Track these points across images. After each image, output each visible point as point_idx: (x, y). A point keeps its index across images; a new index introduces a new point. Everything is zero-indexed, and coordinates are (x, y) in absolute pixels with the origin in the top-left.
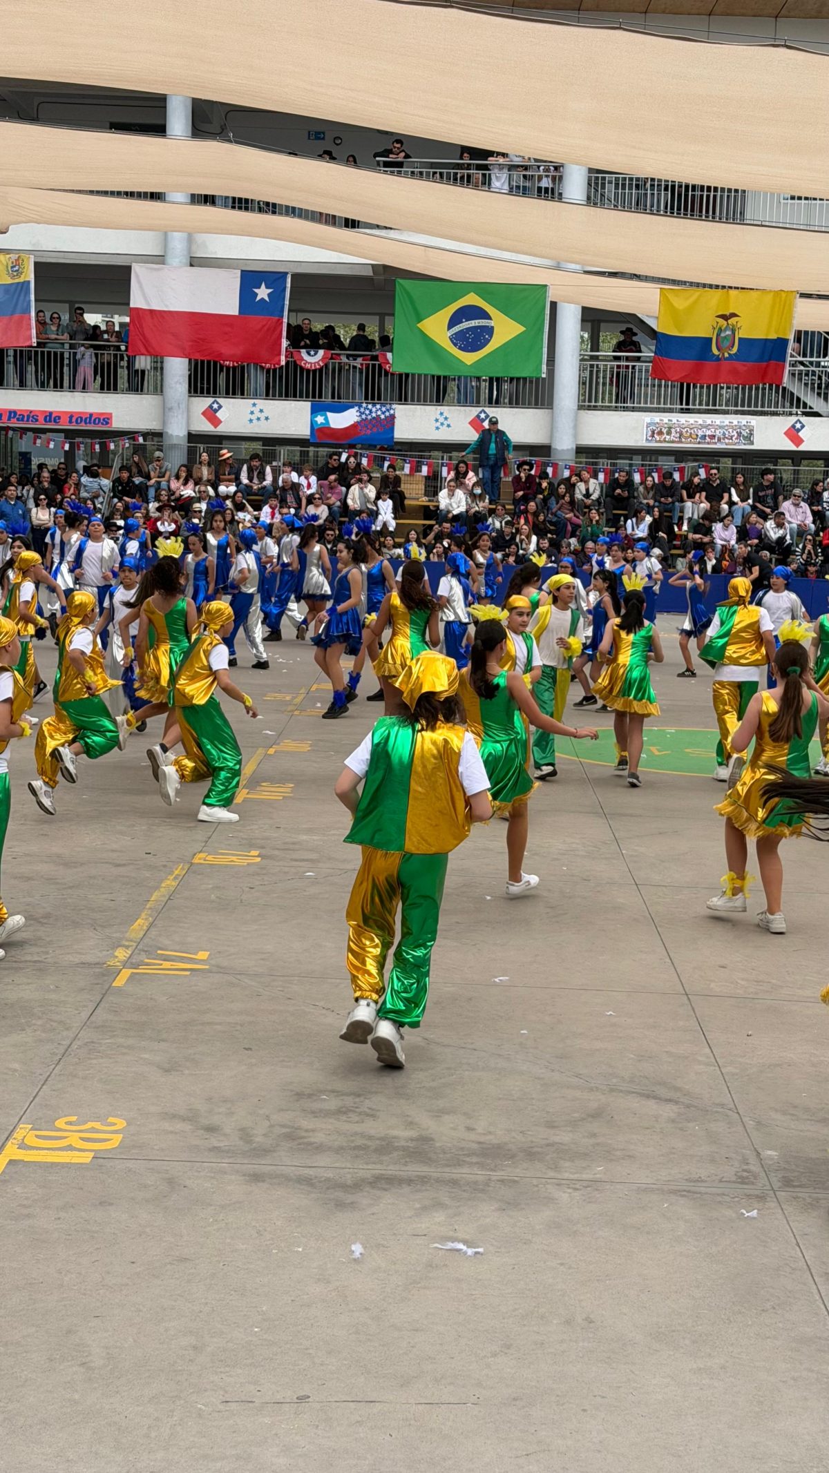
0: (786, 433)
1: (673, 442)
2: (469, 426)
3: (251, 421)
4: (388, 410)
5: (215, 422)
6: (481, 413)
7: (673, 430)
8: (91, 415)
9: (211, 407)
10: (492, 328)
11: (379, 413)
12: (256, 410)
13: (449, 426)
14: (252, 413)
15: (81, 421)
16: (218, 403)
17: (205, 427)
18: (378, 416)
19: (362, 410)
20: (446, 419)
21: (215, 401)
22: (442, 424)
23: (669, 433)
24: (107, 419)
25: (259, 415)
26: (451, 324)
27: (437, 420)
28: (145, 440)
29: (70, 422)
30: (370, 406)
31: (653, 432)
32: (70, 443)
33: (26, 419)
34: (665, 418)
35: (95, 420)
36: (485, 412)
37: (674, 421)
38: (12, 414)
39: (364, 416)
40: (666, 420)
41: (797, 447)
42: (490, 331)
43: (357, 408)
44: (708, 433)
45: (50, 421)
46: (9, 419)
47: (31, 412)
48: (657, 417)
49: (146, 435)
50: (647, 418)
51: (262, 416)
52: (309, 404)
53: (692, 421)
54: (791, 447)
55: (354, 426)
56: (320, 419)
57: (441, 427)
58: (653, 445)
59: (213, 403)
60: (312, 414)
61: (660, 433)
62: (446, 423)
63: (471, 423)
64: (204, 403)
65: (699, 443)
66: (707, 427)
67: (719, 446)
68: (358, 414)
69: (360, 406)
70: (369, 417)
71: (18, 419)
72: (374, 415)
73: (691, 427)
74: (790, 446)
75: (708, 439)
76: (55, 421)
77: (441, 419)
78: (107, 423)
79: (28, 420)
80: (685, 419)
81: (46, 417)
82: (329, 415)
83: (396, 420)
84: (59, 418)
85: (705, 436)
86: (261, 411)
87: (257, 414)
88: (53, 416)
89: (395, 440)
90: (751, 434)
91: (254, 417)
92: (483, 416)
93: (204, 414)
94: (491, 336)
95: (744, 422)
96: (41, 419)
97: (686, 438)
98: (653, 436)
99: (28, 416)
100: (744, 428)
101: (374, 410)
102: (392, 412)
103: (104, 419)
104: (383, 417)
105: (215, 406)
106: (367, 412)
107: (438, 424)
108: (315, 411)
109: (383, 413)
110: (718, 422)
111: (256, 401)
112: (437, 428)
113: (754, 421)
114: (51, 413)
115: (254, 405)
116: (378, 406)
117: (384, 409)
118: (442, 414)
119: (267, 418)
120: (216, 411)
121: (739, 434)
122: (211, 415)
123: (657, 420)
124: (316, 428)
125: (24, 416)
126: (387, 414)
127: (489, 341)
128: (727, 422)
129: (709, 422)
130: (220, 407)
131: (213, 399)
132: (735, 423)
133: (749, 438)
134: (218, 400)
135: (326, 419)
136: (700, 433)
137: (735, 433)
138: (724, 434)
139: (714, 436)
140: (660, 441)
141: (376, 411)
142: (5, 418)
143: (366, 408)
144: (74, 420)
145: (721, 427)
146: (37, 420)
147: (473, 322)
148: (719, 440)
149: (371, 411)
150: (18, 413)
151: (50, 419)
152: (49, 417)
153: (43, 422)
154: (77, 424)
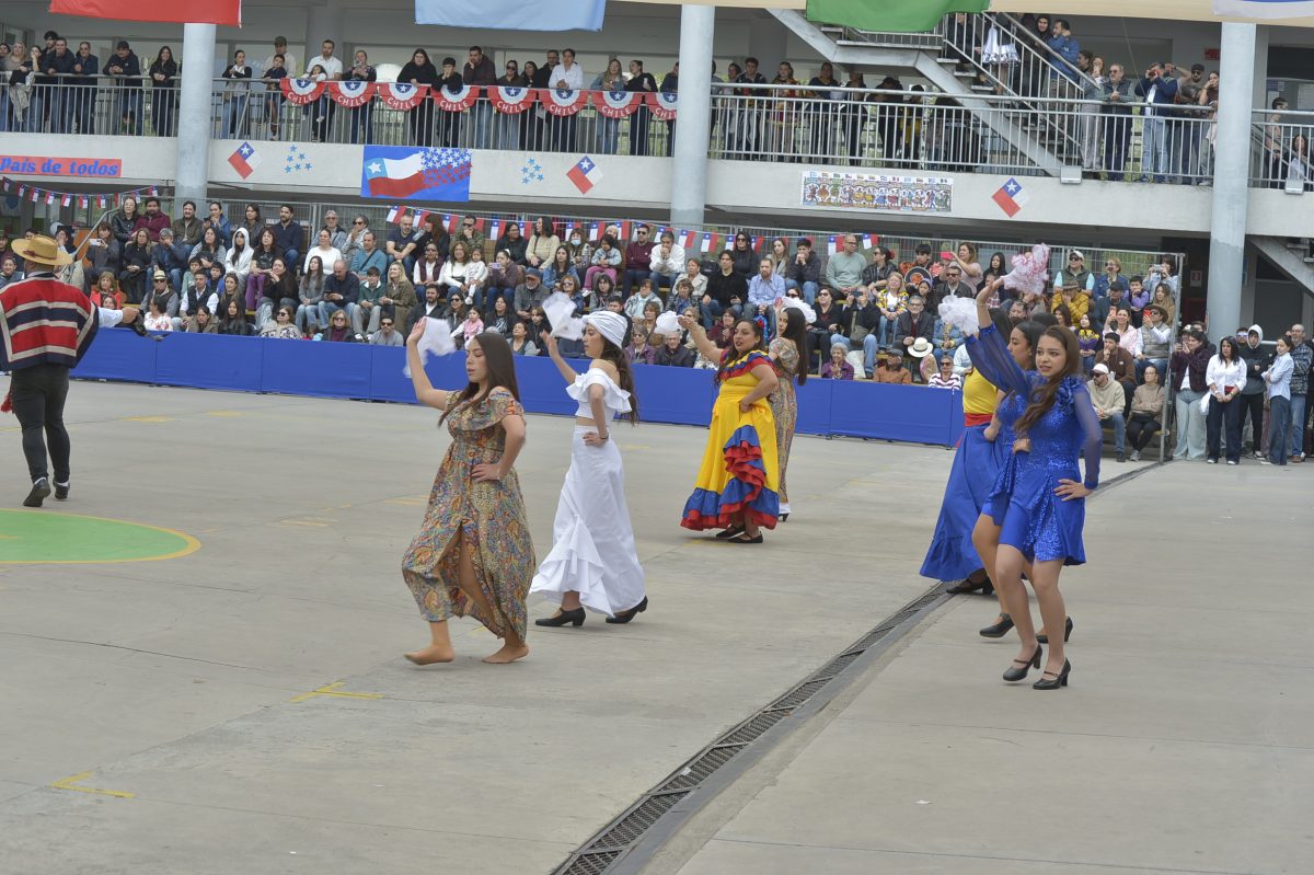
0: (994, 197)
1: (841, 204)
2: (568, 179)
3: (288, 169)
4: (462, 156)
5: (244, 170)
6: (583, 161)
7: (840, 189)
8: (97, 162)
9: (240, 151)
11: (450, 159)
12: (295, 155)
13: (540, 177)
14: (290, 159)
15: (85, 169)
16: (248, 146)
17: (231, 176)
18: (449, 165)
19: (429, 156)
20: (537, 168)
21: (246, 143)
22: (532, 175)
23: (835, 193)
24: (113, 167)
25: (299, 162)
27: (525, 170)
28: (159, 194)
29: (72, 171)
30: (439, 151)
31: (814, 191)
32: (72, 198)
33: (20, 168)
34: (830, 172)
35: (100, 169)
36: (589, 161)
37: (843, 176)
38: (5, 160)
39: (431, 164)
40: (831, 175)
41: (1011, 216)
43: (422, 153)
44: (889, 193)
45: (49, 170)
47: (28, 158)
48: (818, 171)
49: (160, 189)
50: (806, 171)
51: (303, 163)
52: (362, 146)
53: (866, 177)
54: (1003, 216)
55: (418, 177)
56: (374, 168)
57: (530, 179)
58: (815, 208)
59: (243, 146)
60: (365, 159)
61: (823, 192)
62: (537, 173)
63: (571, 174)
64: (232, 145)
65: (876, 207)
66: (888, 185)
67: (903, 211)
68: (424, 161)
69: (426, 151)
70: (438, 165)
71: (12, 169)
72: (444, 162)
73: (865, 184)
74: (1000, 215)
75: (888, 202)
76: (54, 170)
77: (531, 169)
78: (115, 173)
79: (23, 170)
80: (854, 173)
81: (43, 166)
82: (386, 160)
83: (472, 169)
84: (60, 166)
85: (885, 198)
86: (302, 156)
87: (297, 161)
88: (53, 164)
89: (471, 198)
90: (948, 197)
91: (292, 165)
92: (586, 165)
93: (231, 160)
95: (938, 181)
96: (38, 167)
97: (859, 200)
98: (813, 196)
99: (24, 165)
100: (938, 188)
101: (444, 155)
102: (467, 158)
103: (111, 168)
104: (455, 165)
105: (245, 150)
106: (435, 158)
107: (527, 175)
108: (368, 157)
109: (456, 160)
110: (902, 180)
111: (295, 144)
112: (526, 181)
113: (951, 178)
114: (50, 160)
115: (293, 149)
116: (450, 150)
117: (456, 155)
118: (532, 161)
119: (308, 166)
120: (246, 157)
121: (931, 196)
122: (239, 162)
123: (819, 174)
124: (369, 178)
125: (18, 168)
126: (461, 161)
128: (914, 180)
129: (890, 179)
130: (251, 151)
131: (242, 142)
132: (926, 180)
133: (945, 202)
134: (249, 142)
135: (383, 167)
136: (877, 194)
137: (925, 194)
138: (910, 195)
139: (897, 198)
140: (823, 203)
141: (447, 157)
143: (434, 154)
144: (76, 170)
145: (904, 186)
146: (34, 169)
148: (903, 203)
149: (440, 157)
150: (13, 161)
151: (49, 168)
152: (48, 165)
153: (41, 172)
154: (80, 173)
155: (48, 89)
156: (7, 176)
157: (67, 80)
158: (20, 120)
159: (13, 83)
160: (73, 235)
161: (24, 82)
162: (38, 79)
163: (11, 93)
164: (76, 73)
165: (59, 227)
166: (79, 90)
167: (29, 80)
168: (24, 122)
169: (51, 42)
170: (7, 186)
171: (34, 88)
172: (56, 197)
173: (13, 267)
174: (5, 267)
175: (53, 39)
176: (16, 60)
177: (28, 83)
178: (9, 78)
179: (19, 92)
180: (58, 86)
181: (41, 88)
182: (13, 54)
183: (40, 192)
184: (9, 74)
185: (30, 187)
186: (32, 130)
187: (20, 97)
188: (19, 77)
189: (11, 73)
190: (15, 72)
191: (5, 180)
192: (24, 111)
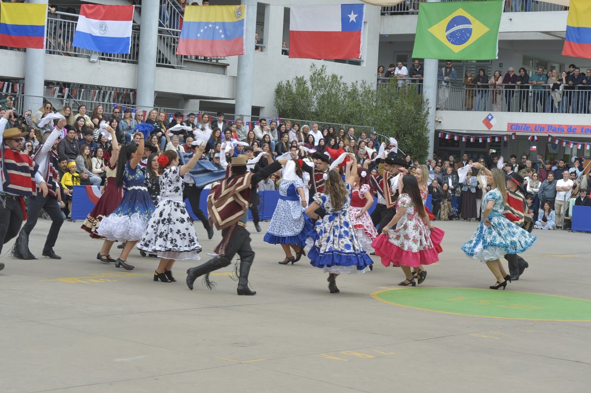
10: (471, 29)
15: (588, 130)
26: (448, 28)
29: (582, 132)
32: (582, 144)
33: (557, 130)
38: (550, 126)
42: (470, 31)
45: (570, 131)
46: (548, 131)
47: (560, 126)
71: (553, 130)
76: (573, 131)
79: (558, 131)
81: (568, 129)
84: (576, 129)
88: (572, 128)
94: (470, 35)
96: (565, 130)
99: (559, 128)
114: (571, 126)
125: (556, 128)
127: (468, 38)
142: (546, 130)
144: (584, 131)
146: (563, 131)
147: (460, 26)
150: (553, 127)
151: (571, 129)
152: (570, 129)
153: (567, 132)
154: (586, 133)
155: (571, 92)
156: (550, 134)
157: (580, 88)
158: (557, 107)
159: (553, 89)
160: (583, 162)
161: (559, 89)
162: (565, 88)
163: (552, 94)
164: (583, 84)
165: (576, 158)
166: (586, 92)
167: (561, 88)
168: (559, 108)
169: (572, 69)
170: (550, 139)
171: (564, 92)
172: (574, 144)
173: (552, 178)
174: (549, 178)
175: (573, 68)
176: (554, 78)
177: (561, 90)
178: (551, 87)
179: (556, 94)
180: (575, 90)
181: (567, 92)
182: (552, 76)
183: (566, 142)
184: (551, 85)
185: (561, 139)
186: (563, 112)
187: (557, 96)
188: (556, 86)
189: (552, 85)
190: (554, 84)
191: (549, 136)
192: (559, 103)
